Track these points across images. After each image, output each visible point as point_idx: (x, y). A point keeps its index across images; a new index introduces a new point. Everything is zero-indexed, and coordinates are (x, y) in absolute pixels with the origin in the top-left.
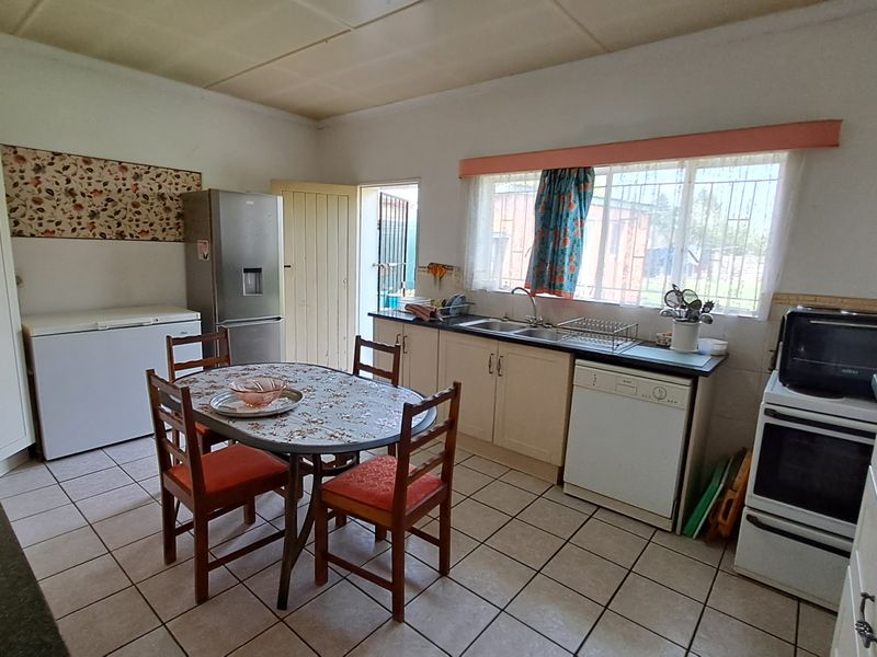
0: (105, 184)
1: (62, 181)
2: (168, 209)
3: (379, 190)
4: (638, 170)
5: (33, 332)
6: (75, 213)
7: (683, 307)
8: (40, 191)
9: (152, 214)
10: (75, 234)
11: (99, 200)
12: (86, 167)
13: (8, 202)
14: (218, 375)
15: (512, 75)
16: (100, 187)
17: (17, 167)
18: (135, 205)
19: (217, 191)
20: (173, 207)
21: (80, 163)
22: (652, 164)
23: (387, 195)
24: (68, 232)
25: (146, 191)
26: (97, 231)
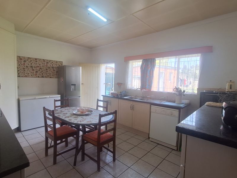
0: (40, 65)
1: (30, 64)
2: (54, 70)
3: (106, 65)
4: (166, 59)
5: (21, 99)
6: (32, 72)
7: (178, 92)
8: (25, 66)
9: (50, 72)
10: (32, 76)
11: (38, 68)
12: (35, 61)
13: (17, 69)
14: (63, 109)
15: (136, 37)
16: (38, 65)
17: (20, 61)
18: (46, 69)
19: (66, 66)
20: (55, 70)
21: (34, 60)
22: (169, 57)
23: (108, 66)
24: (30, 76)
25: (49, 66)
26: (37, 76)
